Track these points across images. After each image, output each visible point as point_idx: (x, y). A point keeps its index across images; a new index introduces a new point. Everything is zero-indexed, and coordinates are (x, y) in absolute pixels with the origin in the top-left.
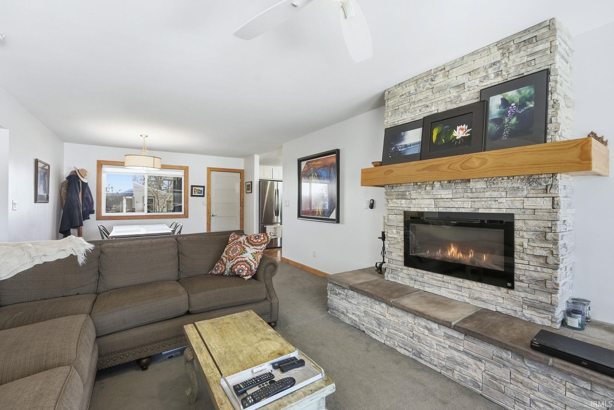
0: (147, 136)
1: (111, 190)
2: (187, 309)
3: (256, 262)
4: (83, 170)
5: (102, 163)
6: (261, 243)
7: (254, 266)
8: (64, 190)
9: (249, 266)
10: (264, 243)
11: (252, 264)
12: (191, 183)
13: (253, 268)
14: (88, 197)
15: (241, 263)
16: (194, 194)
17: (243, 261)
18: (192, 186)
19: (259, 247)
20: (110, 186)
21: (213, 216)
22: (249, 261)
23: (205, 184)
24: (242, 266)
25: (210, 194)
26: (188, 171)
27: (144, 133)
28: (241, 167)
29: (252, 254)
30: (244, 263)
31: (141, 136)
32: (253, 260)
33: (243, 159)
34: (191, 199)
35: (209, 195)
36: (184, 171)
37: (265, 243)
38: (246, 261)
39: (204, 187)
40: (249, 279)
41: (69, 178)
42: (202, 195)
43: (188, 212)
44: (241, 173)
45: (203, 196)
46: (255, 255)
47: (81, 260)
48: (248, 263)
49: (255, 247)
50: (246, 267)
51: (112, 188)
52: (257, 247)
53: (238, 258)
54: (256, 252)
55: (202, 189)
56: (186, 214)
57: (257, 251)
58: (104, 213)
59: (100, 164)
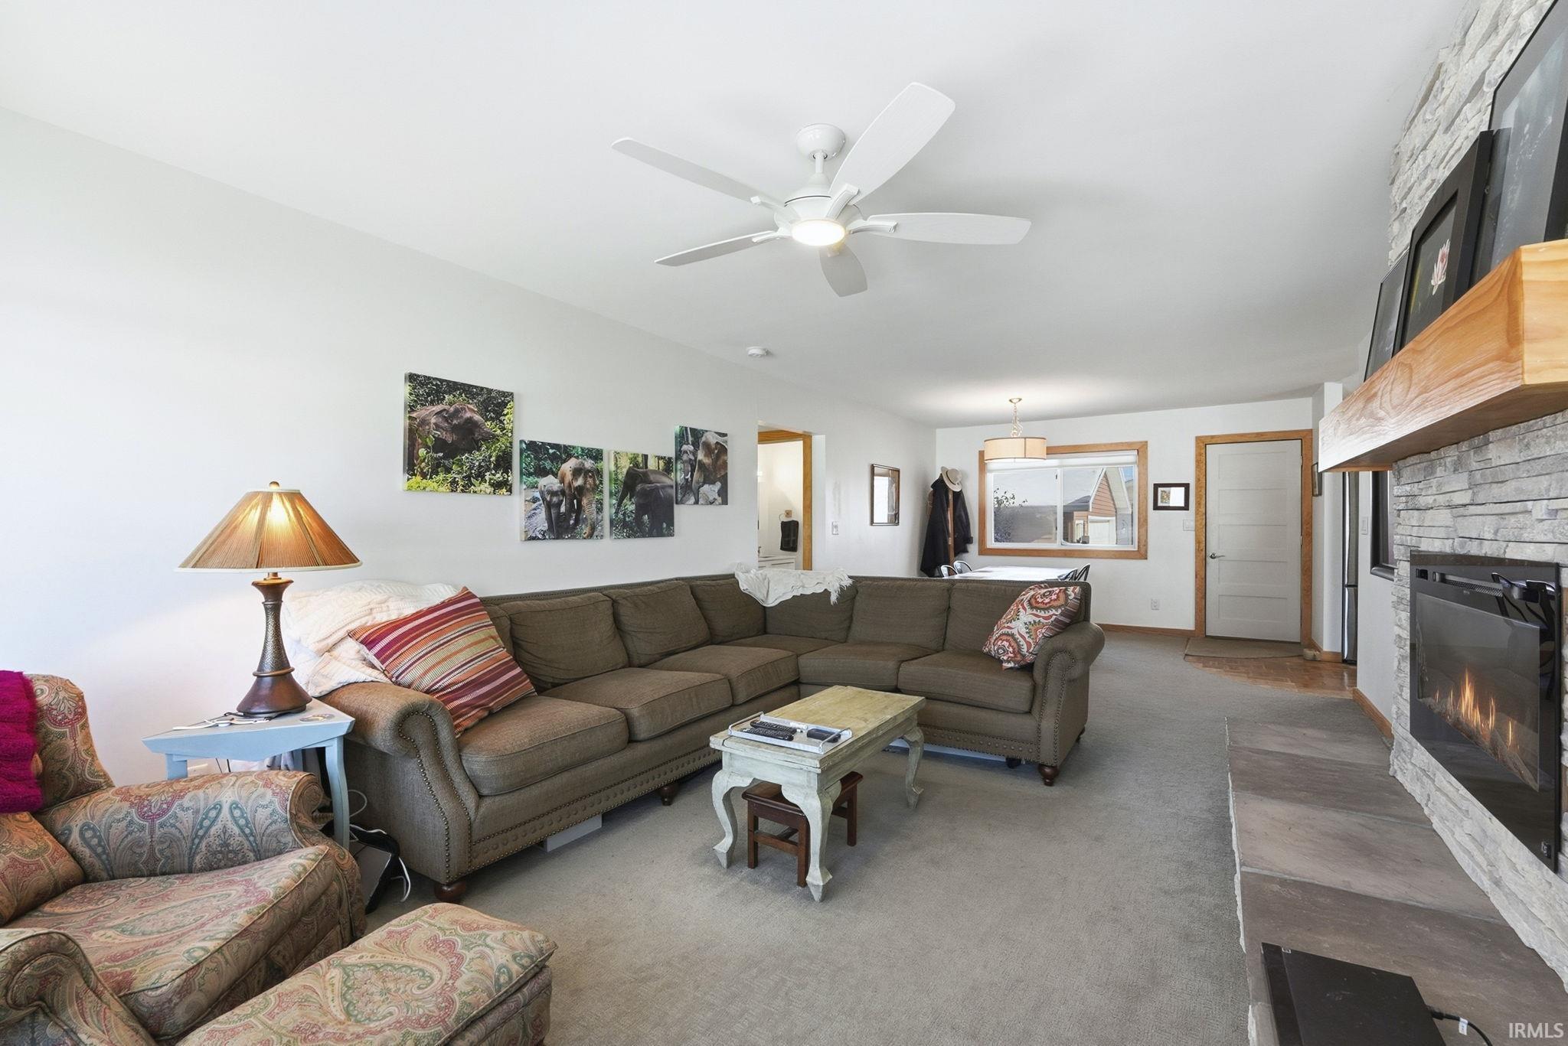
0: (1020, 400)
1: (1011, 501)
2: (895, 684)
3: (1031, 641)
6: (1048, 605)
7: (1025, 646)
9: (1015, 645)
10: (1056, 608)
11: (1022, 642)
12: (1154, 479)
13: (1025, 649)
14: (961, 515)
15: (1004, 637)
16: (1161, 505)
17: (1008, 635)
18: (1157, 486)
19: (1042, 614)
20: (1009, 495)
21: (1212, 557)
22: (1018, 636)
23: (1190, 478)
24: (1005, 643)
25: (1203, 503)
26: (1146, 452)
27: (1015, 395)
29: (1026, 624)
30: (1009, 638)
31: (1011, 401)
32: (1026, 636)
34: (1153, 516)
35: (1200, 507)
36: (1136, 452)
37: (1060, 607)
38: (1012, 635)
39: (1185, 485)
40: (1011, 668)
41: (934, 486)
43: (1146, 545)
44: (1301, 438)
45: (1185, 508)
46: (1030, 627)
47: (833, 598)
48: (1015, 640)
49: (1035, 612)
50: (1010, 645)
51: (1013, 498)
52: (1038, 613)
53: (1004, 627)
54: (1035, 622)
56: (1142, 551)
57: (1037, 619)
58: (991, 543)
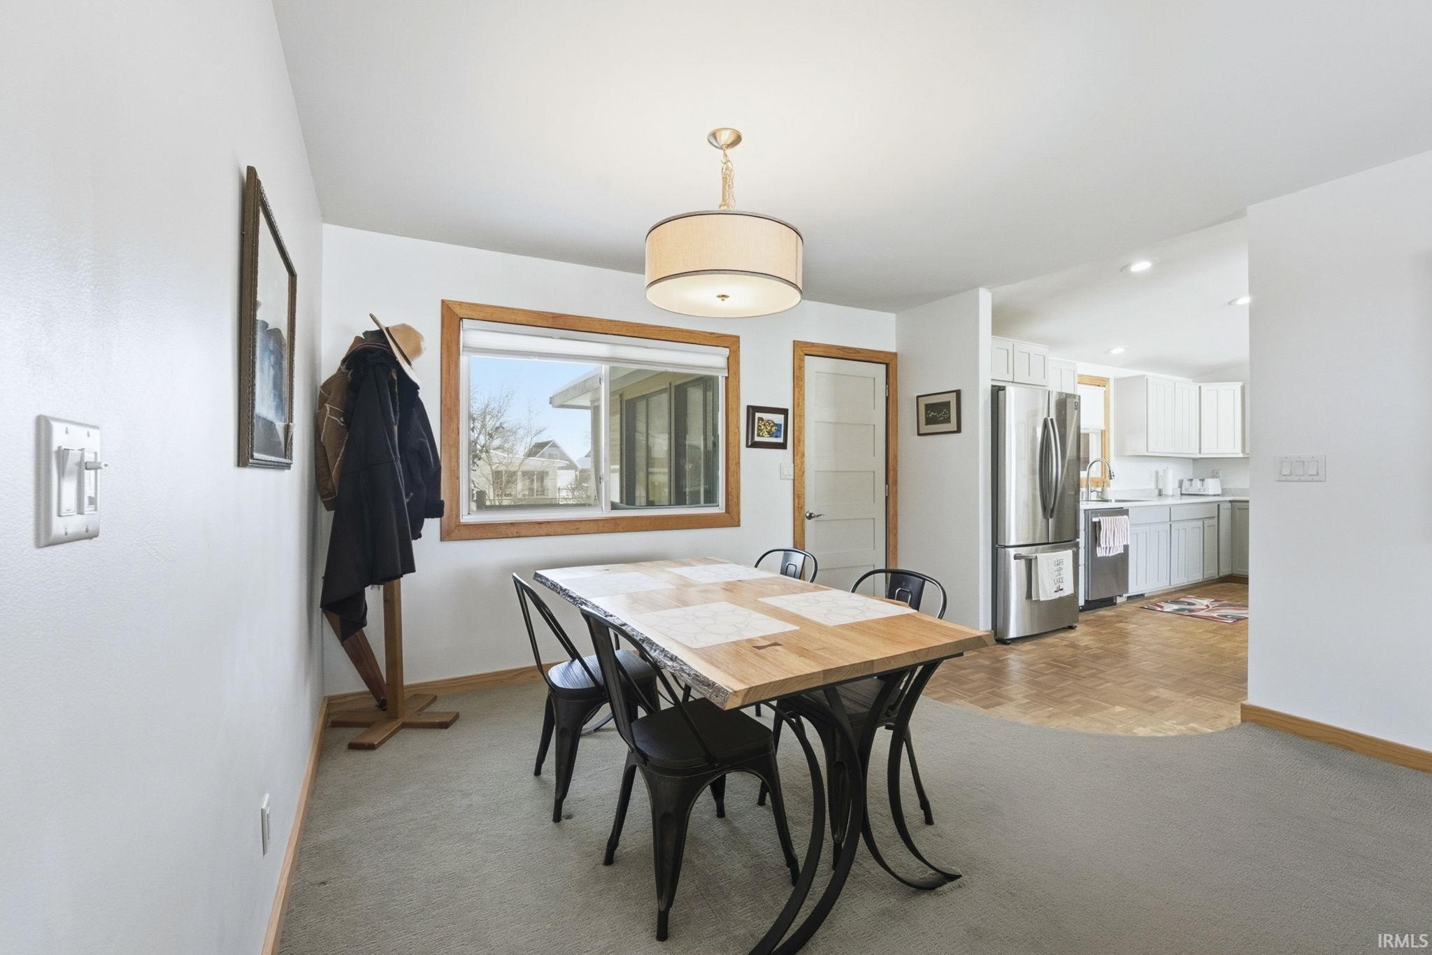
4: (407, 330)
5: (460, 312)
8: (331, 413)
12: (748, 397)
14: (423, 444)
16: (757, 439)
18: (752, 410)
21: (810, 517)
23: (787, 404)
25: (802, 439)
26: (738, 352)
28: (887, 344)
33: (894, 315)
34: (748, 456)
35: (798, 442)
36: (725, 351)
39: (784, 412)
41: (355, 361)
42: (780, 440)
43: (738, 503)
44: (888, 362)
45: (783, 446)
55: (779, 419)
56: (729, 514)
59: (452, 318)
